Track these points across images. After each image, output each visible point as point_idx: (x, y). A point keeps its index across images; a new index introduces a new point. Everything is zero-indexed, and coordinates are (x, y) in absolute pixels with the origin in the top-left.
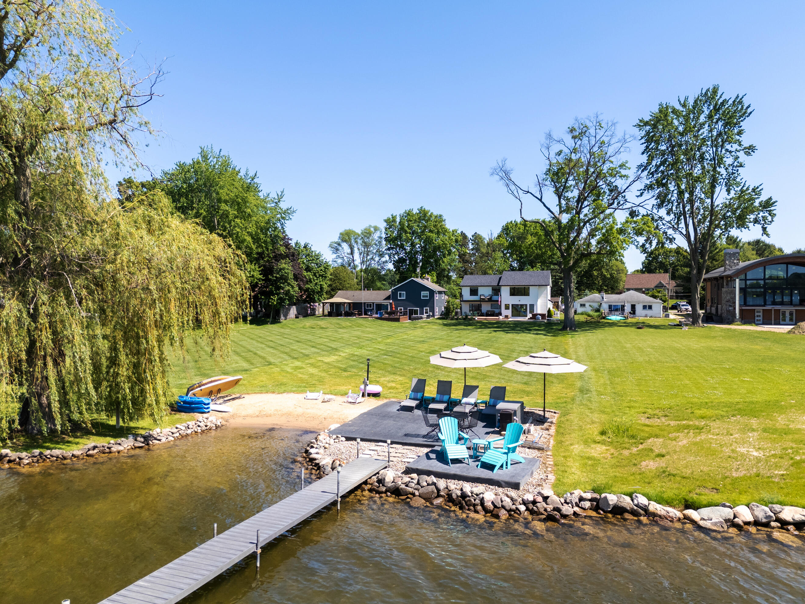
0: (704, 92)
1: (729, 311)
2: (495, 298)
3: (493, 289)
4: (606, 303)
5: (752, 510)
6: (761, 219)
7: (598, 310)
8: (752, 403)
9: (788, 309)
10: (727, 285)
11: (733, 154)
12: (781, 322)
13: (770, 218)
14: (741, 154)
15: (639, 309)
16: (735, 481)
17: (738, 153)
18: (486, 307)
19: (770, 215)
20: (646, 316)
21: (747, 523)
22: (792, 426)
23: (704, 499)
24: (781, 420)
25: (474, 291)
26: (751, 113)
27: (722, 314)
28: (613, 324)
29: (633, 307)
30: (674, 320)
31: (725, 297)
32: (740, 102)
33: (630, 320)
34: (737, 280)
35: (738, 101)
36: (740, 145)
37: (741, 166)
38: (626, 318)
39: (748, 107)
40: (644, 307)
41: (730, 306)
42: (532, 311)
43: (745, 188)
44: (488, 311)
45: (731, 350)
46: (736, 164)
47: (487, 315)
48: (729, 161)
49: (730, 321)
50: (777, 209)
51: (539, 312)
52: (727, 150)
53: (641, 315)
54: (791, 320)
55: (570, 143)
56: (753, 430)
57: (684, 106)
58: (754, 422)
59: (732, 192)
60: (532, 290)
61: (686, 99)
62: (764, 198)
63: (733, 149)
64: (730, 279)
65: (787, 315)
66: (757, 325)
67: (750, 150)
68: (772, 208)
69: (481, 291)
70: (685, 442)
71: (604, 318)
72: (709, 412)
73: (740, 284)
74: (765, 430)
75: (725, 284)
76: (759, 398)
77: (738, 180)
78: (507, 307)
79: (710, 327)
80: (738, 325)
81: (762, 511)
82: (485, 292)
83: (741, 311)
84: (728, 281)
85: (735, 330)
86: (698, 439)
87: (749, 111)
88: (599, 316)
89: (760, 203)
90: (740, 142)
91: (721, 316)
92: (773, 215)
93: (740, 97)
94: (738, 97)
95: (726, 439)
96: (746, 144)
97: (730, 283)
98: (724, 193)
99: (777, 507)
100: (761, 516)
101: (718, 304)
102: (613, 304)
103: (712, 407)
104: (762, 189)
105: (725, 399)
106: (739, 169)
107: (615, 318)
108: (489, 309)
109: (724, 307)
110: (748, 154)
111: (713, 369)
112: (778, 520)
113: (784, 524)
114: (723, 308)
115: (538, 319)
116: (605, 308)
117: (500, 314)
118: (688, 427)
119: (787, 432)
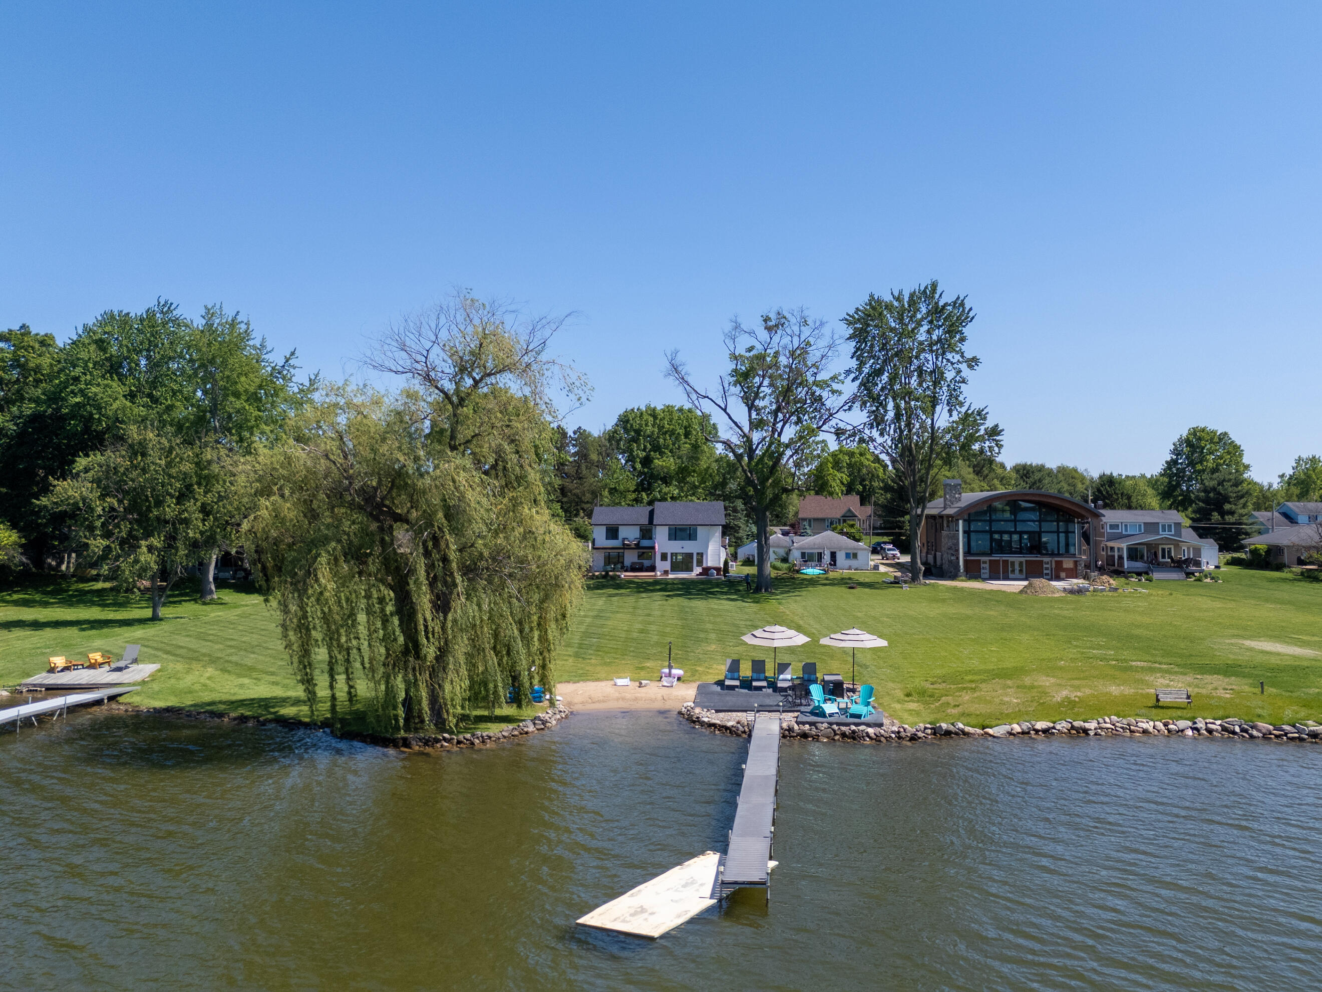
0: (922, 289)
1: (950, 562)
2: (645, 543)
3: (641, 530)
4: (797, 549)
5: (1020, 726)
6: (987, 449)
7: (785, 560)
8: (1003, 669)
9: (1017, 559)
10: (948, 526)
11: (955, 366)
12: (1011, 576)
13: (996, 449)
14: (963, 367)
15: (841, 557)
16: (1007, 715)
17: (960, 366)
18: (630, 557)
19: (997, 445)
20: (850, 568)
21: (1019, 733)
22: (1035, 684)
23: (994, 723)
24: (1027, 681)
25: (612, 532)
26: (973, 318)
27: (942, 565)
28: (812, 582)
29: (833, 555)
30: (886, 573)
31: (945, 542)
32: (962, 304)
33: (831, 575)
34: (961, 522)
35: (959, 304)
36: (962, 356)
37: (964, 381)
38: (826, 572)
39: (971, 309)
40: (848, 556)
41: (953, 555)
42: (700, 563)
43: (970, 412)
44: (633, 563)
45: (968, 617)
46: (958, 379)
47: (633, 569)
48: (950, 375)
49: (953, 576)
50: (1004, 438)
51: (710, 564)
52: (948, 360)
53: (844, 569)
54: (1021, 571)
55: (764, 335)
56: (1010, 688)
57: (898, 299)
58: (1009, 682)
59: (955, 413)
60: (700, 531)
61: (901, 293)
62: (989, 423)
63: (954, 361)
64: (952, 519)
65: (1017, 567)
66: (984, 580)
67: (973, 362)
68: (998, 438)
69: (623, 532)
70: (967, 698)
71: (798, 571)
72: (975, 678)
73: (963, 526)
74: (1018, 687)
75: (945, 525)
76: (1008, 664)
77: (961, 398)
78: (664, 557)
79: (933, 585)
80: (962, 581)
81: (1026, 726)
82: (630, 534)
83: (965, 561)
84: (948, 521)
85: (962, 590)
86: (975, 695)
87: (971, 314)
88: (789, 569)
89: (985, 430)
90: (962, 353)
91: (941, 567)
92: (1000, 447)
93: (961, 298)
94: (958, 298)
95: (994, 694)
96: (968, 355)
97: (951, 524)
98: (945, 414)
99: (1033, 723)
100: (1025, 728)
101: (936, 551)
102: (806, 551)
103: (975, 674)
104: (987, 413)
105: (982, 667)
106: (962, 385)
107: (812, 571)
108: (636, 560)
109: (945, 556)
110: (971, 367)
111: (962, 640)
112: (1034, 730)
113: (1037, 731)
114: (942, 557)
115: (712, 575)
116: (795, 557)
117: (653, 568)
118: (964, 688)
119: (1032, 687)
